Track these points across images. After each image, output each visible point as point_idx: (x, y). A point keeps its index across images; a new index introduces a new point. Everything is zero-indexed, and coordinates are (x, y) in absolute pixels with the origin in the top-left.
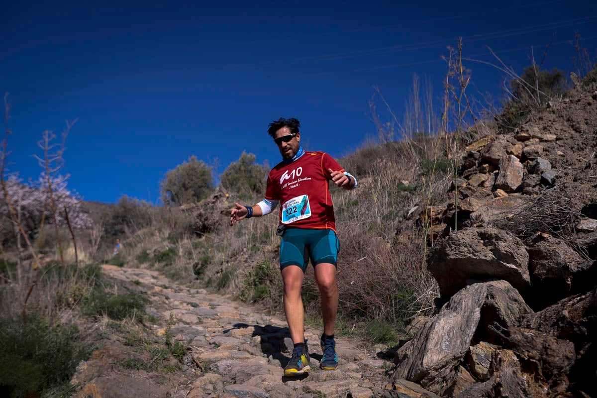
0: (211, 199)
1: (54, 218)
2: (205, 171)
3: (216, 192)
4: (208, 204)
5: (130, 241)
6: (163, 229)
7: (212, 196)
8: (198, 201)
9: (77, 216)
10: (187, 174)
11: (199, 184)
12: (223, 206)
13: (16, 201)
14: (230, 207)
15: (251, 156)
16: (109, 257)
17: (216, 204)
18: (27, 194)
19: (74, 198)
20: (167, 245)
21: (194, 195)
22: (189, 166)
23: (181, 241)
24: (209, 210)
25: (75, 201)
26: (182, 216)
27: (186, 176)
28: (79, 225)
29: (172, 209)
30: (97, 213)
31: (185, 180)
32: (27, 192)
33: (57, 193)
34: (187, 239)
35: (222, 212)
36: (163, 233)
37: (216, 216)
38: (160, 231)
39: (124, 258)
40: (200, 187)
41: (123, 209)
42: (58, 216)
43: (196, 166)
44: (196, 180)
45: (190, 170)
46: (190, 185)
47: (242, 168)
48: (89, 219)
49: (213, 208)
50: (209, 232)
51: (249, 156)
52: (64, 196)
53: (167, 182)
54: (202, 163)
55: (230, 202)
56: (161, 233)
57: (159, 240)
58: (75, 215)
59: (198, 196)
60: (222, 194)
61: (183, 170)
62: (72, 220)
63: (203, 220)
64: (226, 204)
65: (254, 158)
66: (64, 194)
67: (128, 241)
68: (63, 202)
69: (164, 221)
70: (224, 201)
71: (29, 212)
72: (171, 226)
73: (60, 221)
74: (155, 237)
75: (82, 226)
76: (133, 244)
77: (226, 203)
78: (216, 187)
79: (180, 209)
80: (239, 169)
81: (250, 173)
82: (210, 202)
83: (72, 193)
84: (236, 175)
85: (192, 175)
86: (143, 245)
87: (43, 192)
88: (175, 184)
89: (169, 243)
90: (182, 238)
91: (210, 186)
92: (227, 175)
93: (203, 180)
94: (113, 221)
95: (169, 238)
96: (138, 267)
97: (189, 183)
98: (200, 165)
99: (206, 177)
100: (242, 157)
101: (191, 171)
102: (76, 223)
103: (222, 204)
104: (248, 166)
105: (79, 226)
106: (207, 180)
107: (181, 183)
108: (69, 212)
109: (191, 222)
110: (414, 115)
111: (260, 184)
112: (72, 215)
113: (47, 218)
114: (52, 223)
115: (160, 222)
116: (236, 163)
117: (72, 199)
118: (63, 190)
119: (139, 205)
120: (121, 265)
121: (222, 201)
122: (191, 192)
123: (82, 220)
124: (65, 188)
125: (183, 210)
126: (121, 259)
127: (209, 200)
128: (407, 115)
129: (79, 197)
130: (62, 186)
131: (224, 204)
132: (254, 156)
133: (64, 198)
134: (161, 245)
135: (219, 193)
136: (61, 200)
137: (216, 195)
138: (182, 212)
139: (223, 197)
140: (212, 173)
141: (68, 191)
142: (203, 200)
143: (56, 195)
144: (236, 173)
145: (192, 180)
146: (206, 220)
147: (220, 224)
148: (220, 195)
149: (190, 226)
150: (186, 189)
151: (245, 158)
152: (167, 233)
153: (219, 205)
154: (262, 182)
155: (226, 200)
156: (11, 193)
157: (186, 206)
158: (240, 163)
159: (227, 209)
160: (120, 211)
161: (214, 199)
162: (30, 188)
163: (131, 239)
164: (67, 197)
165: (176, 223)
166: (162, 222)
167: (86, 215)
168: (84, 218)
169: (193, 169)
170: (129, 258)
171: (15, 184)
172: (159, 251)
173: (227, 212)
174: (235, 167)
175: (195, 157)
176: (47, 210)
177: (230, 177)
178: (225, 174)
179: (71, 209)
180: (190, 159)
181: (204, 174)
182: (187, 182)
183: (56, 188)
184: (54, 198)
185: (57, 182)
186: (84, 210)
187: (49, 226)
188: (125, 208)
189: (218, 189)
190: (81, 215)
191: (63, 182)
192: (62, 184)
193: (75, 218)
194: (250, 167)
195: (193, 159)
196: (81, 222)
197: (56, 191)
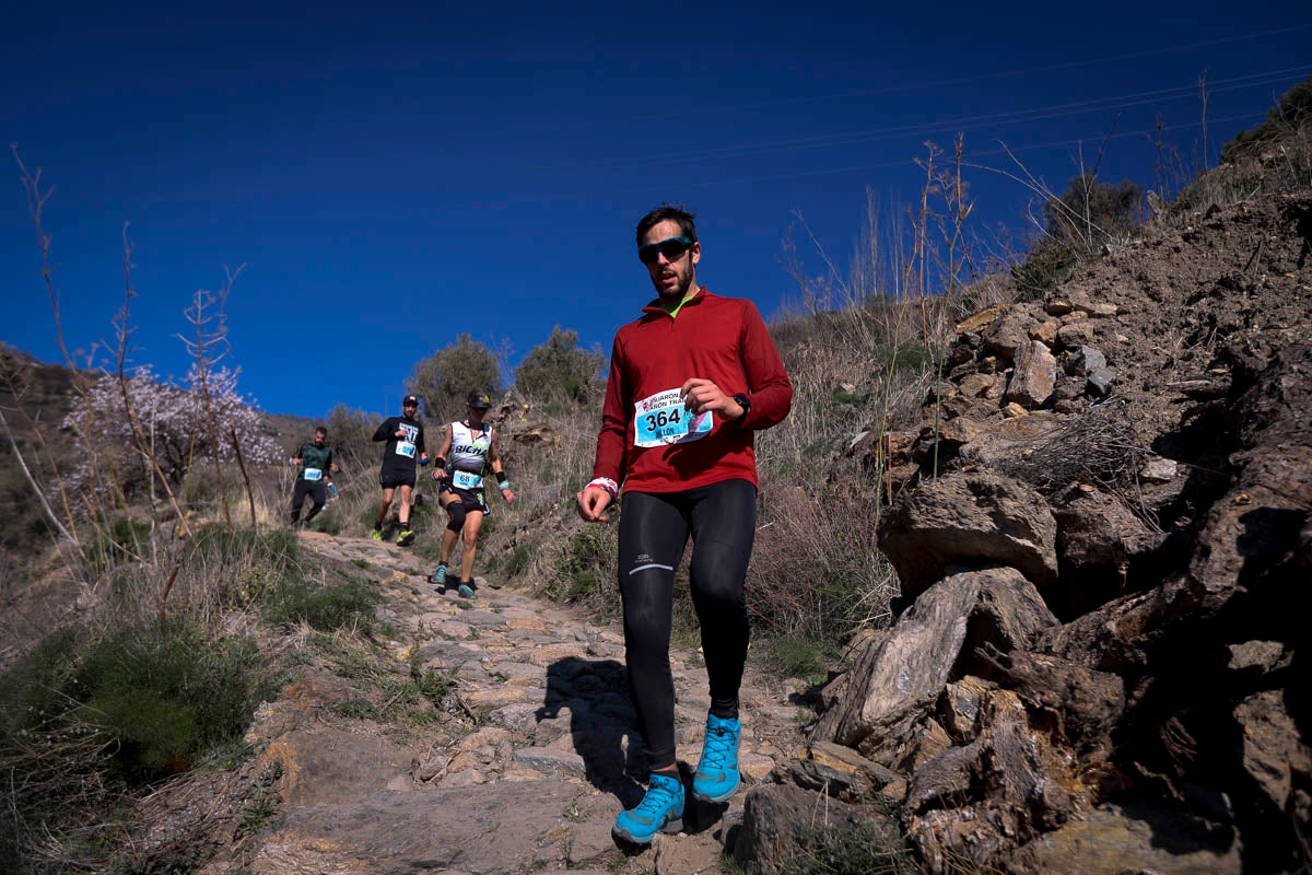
1: (216, 445)
2: (486, 362)
3: (506, 401)
5: (351, 487)
7: (498, 408)
9: (256, 442)
10: (454, 367)
13: (148, 414)
14: (531, 430)
15: (570, 335)
18: (167, 402)
19: (249, 408)
22: (458, 353)
25: (252, 414)
27: (453, 370)
28: (260, 457)
31: (450, 379)
32: (165, 397)
33: (220, 400)
35: (516, 437)
39: (340, 517)
41: (338, 430)
43: (469, 353)
44: (470, 378)
45: (459, 359)
46: (458, 387)
47: (554, 357)
48: (276, 448)
51: (565, 334)
52: (232, 405)
53: (417, 381)
54: (480, 345)
55: (530, 420)
58: (253, 440)
60: (516, 404)
61: (447, 359)
62: (247, 449)
64: (524, 422)
65: (575, 339)
66: (231, 401)
67: (346, 487)
68: (228, 416)
70: (520, 416)
71: (169, 433)
75: (265, 459)
76: (356, 494)
77: (525, 420)
78: (505, 392)
80: (549, 358)
81: (568, 365)
83: (247, 400)
84: (542, 370)
85: (463, 369)
86: (373, 495)
87: (196, 398)
88: (432, 386)
91: (495, 389)
92: (526, 369)
93: (483, 378)
96: (364, 536)
97: (456, 383)
98: (478, 349)
99: (488, 373)
100: (553, 336)
101: (461, 362)
102: (254, 455)
103: (517, 423)
104: (565, 352)
105: (259, 460)
106: (490, 377)
107: (442, 383)
108: (241, 434)
110: (869, 263)
112: (246, 441)
113: (202, 445)
114: (212, 455)
116: (543, 348)
117: (246, 411)
118: (229, 394)
119: (366, 423)
120: (335, 532)
121: (517, 416)
123: (264, 448)
124: (234, 390)
126: (335, 522)
128: (857, 260)
129: (258, 406)
130: (229, 387)
131: (519, 423)
132: (576, 333)
133: (231, 410)
135: (511, 403)
136: (228, 412)
137: (506, 405)
139: (519, 409)
140: (499, 365)
141: (239, 396)
144: (544, 365)
145: (463, 378)
147: (511, 459)
148: (514, 406)
150: (452, 395)
151: (559, 337)
153: (511, 424)
155: (524, 416)
156: (138, 398)
158: (549, 347)
159: (526, 432)
161: (502, 412)
162: (172, 390)
163: (352, 484)
164: (236, 407)
167: (272, 440)
168: (267, 444)
169: (465, 358)
170: (349, 519)
171: (145, 384)
173: (526, 437)
174: (542, 354)
175: (469, 336)
176: (203, 431)
177: (532, 373)
178: (522, 366)
179: (243, 431)
180: (459, 340)
181: (484, 367)
182: (453, 383)
183: (217, 391)
184: (215, 410)
185: (220, 381)
186: (269, 430)
187: (206, 459)
188: (340, 427)
189: (509, 394)
190: (262, 439)
191: (229, 378)
192: (227, 384)
193: (252, 446)
194: (568, 354)
195: (464, 340)
196: (264, 452)
197: (218, 396)
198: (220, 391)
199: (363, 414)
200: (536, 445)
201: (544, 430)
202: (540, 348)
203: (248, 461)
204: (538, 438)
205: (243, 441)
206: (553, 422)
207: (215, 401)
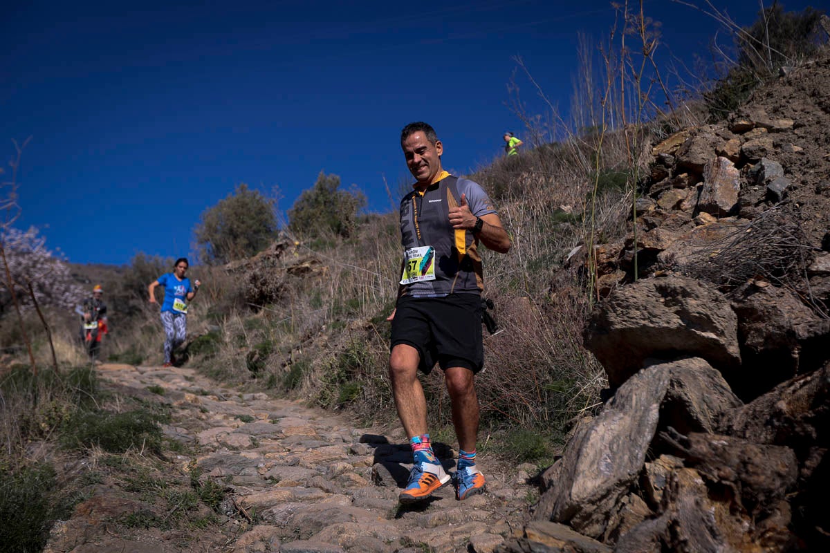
0: (272, 250)
1: (32, 294)
2: (263, 207)
3: (279, 239)
4: (269, 258)
5: (150, 323)
6: (200, 304)
7: (273, 246)
8: (254, 256)
9: (67, 290)
10: (235, 213)
11: (254, 227)
12: (292, 260)
14: (302, 262)
15: (333, 179)
16: (120, 350)
17: (281, 258)
19: (58, 261)
20: (206, 327)
21: (249, 245)
22: (238, 201)
23: (227, 318)
24: (268, 269)
25: (59, 266)
26: (229, 280)
27: (234, 216)
28: (71, 302)
29: (213, 270)
31: (232, 224)
33: (31, 255)
34: (237, 316)
35: (289, 270)
36: (201, 309)
37: (280, 277)
38: (195, 305)
39: (142, 349)
40: (257, 232)
41: (138, 274)
42: (38, 291)
43: (247, 200)
44: (251, 222)
45: (239, 206)
46: (240, 230)
47: (321, 198)
49: (273, 265)
50: (270, 303)
51: (329, 178)
52: (42, 260)
53: (204, 227)
54: (257, 193)
55: (301, 254)
56: (198, 308)
57: (195, 319)
58: (62, 288)
59: (253, 246)
60: (288, 241)
61: (229, 207)
62: (59, 296)
63: (259, 284)
64: (297, 257)
65: (338, 182)
66: (42, 256)
67: (147, 323)
68: (40, 269)
70: (293, 252)
72: (211, 296)
73: (39, 298)
76: (155, 328)
77: (296, 255)
78: (280, 231)
79: (226, 269)
80: (316, 200)
81: (333, 204)
82: (271, 255)
83: (55, 254)
84: (311, 210)
85: (243, 214)
87: (10, 255)
88: (217, 230)
89: (211, 323)
90: (228, 315)
91: (272, 229)
92: (297, 210)
93: (262, 222)
94: (124, 294)
95: (208, 316)
97: (238, 227)
98: (255, 196)
99: (265, 216)
100: (319, 180)
101: (241, 209)
102: (65, 301)
103: (290, 258)
104: (330, 194)
106: (266, 220)
107: (226, 228)
108: (52, 285)
109: (241, 289)
110: (586, 98)
111: (347, 222)
112: (58, 289)
113: (20, 295)
114: (27, 303)
116: (312, 191)
117: (55, 263)
118: (39, 250)
120: (138, 362)
121: (290, 252)
122: (242, 241)
123: (74, 295)
124: (43, 246)
125: (230, 271)
126: (138, 353)
127: (269, 252)
128: (576, 98)
129: (66, 259)
130: (38, 244)
131: (292, 258)
132: (338, 177)
133: (42, 264)
134: (197, 328)
135: (284, 241)
136: (39, 266)
137: (280, 243)
138: (228, 274)
139: (291, 246)
140: (273, 210)
141: (48, 251)
142: (260, 253)
143: (30, 259)
144: (312, 206)
145: (243, 223)
146: (263, 284)
147: (285, 290)
148: (286, 243)
149: (241, 295)
150: (235, 237)
151: (324, 181)
152: (206, 307)
153: (285, 259)
154: (350, 219)
155: (295, 251)
157: (235, 264)
158: (316, 191)
159: (298, 265)
160: (135, 278)
161: (276, 249)
163: (151, 320)
164: (47, 260)
165: (220, 291)
167: (81, 287)
168: (77, 291)
169: (244, 205)
170: (151, 350)
172: (195, 337)
173: (298, 269)
174: (310, 197)
175: (246, 185)
176: (19, 283)
177: (302, 213)
178: (294, 209)
179: (55, 280)
180: (237, 189)
181: (261, 211)
182: (235, 226)
183: (28, 249)
184: (28, 264)
185: (29, 239)
186: (80, 278)
187: (23, 307)
188: (141, 271)
189: (281, 234)
190: (72, 287)
191: (38, 236)
192: (37, 241)
193: (63, 293)
194: (333, 195)
195: (242, 189)
196: (74, 298)
197: (29, 252)
198: (31, 248)
199: (160, 259)
200: (307, 276)
201: (313, 262)
202: (308, 192)
203: (60, 306)
204: (307, 269)
205: (54, 290)
206: (320, 255)
207: (26, 257)
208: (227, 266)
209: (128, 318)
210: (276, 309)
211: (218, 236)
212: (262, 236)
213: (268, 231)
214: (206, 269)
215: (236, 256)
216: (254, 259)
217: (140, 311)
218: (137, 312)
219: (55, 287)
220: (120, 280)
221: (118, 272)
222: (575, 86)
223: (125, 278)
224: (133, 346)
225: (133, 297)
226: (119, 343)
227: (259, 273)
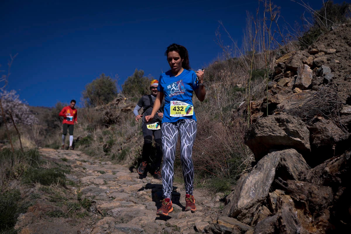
0: (115, 101)
1: (12, 119)
2: (111, 83)
3: (118, 97)
4: (113, 105)
6: (84, 124)
7: (115, 100)
9: (28, 117)
10: (100, 86)
11: (108, 92)
12: (123, 106)
14: (127, 107)
15: (141, 72)
16: (50, 143)
17: (118, 105)
19: (24, 105)
20: (86, 134)
21: (105, 99)
22: (101, 81)
23: (95, 130)
24: (113, 110)
25: (25, 107)
26: (96, 114)
27: (99, 87)
28: (29, 122)
29: (90, 109)
30: (43, 114)
31: (98, 90)
33: (13, 102)
34: (99, 129)
35: (122, 110)
36: (84, 126)
37: (118, 113)
38: (82, 124)
39: (59, 143)
40: (108, 94)
41: (58, 111)
42: (15, 117)
43: (105, 80)
44: (106, 90)
45: (101, 83)
46: (101, 93)
47: (136, 80)
48: (36, 119)
49: (115, 108)
50: (113, 124)
51: (139, 72)
52: (18, 104)
53: (86, 92)
54: (109, 77)
55: (127, 103)
56: (83, 126)
57: (82, 130)
58: (26, 116)
59: (107, 100)
60: (121, 98)
61: (97, 83)
62: (24, 120)
63: (109, 116)
65: (143, 73)
66: (17, 103)
68: (17, 108)
69: (85, 118)
70: (123, 102)
72: (89, 121)
73: (16, 120)
74: (79, 129)
75: (31, 123)
77: (125, 104)
78: (118, 93)
79: (95, 109)
80: (134, 81)
81: (141, 83)
82: (114, 104)
83: (23, 102)
84: (132, 85)
85: (103, 86)
87: (4, 102)
88: (92, 93)
89: (88, 132)
90: (96, 129)
91: (115, 93)
92: (126, 85)
93: (111, 90)
94: (52, 119)
95: (87, 129)
97: (101, 91)
98: (108, 79)
99: (112, 87)
100: (135, 72)
102: (27, 122)
104: (140, 78)
105: (29, 124)
106: (113, 89)
107: (96, 92)
108: (21, 115)
109: (101, 118)
110: (249, 39)
111: (146, 90)
112: (24, 117)
113: (8, 119)
114: (11, 123)
115: (83, 118)
116: (132, 77)
117: (23, 106)
118: (16, 100)
120: (57, 148)
121: (122, 102)
122: (102, 98)
123: (31, 119)
124: (18, 99)
125: (97, 110)
126: (57, 144)
127: (113, 102)
128: (245, 39)
129: (28, 104)
130: (16, 97)
131: (123, 105)
132: (143, 71)
133: (18, 106)
134: (83, 134)
135: (120, 98)
136: (16, 107)
137: (118, 99)
138: (96, 111)
139: (123, 100)
140: (116, 84)
141: (20, 100)
142: (110, 103)
143: (13, 104)
144: (132, 84)
145: (103, 90)
146: (111, 116)
147: (120, 118)
148: (121, 99)
149: (101, 120)
150: (99, 96)
151: (137, 73)
152: (86, 125)
153: (120, 105)
154: (148, 89)
155: (125, 102)
157: (99, 107)
158: (134, 77)
159: (125, 108)
160: (57, 113)
161: (117, 101)
164: (20, 104)
165: (92, 119)
166: (84, 118)
167: (34, 116)
168: (32, 118)
169: (103, 82)
172: (81, 138)
173: (125, 110)
174: (131, 79)
175: (104, 74)
176: (8, 114)
177: (128, 86)
178: (124, 84)
179: (23, 113)
180: (101, 76)
181: (110, 85)
182: (99, 91)
183: (12, 100)
184: (11, 106)
185: (12, 95)
186: (34, 112)
187: (9, 124)
189: (119, 95)
190: (30, 116)
191: (16, 94)
192: (15, 96)
193: (26, 119)
194: (141, 79)
195: (103, 75)
196: (31, 121)
197: (12, 101)
198: (13, 99)
200: (129, 112)
201: (132, 107)
202: (131, 77)
203: (25, 124)
204: (129, 110)
205: (22, 117)
207: (11, 103)
208: (96, 108)
209: (54, 129)
210: (116, 126)
211: (92, 95)
212: (111, 95)
213: (113, 94)
214: (87, 109)
215: (99, 104)
216: (107, 105)
217: (59, 126)
218: (57, 127)
219: (23, 116)
220: (50, 113)
221: (50, 110)
222: (244, 34)
223: (53, 112)
224: (55, 141)
225: (56, 121)
226: (50, 140)
227: (109, 111)
